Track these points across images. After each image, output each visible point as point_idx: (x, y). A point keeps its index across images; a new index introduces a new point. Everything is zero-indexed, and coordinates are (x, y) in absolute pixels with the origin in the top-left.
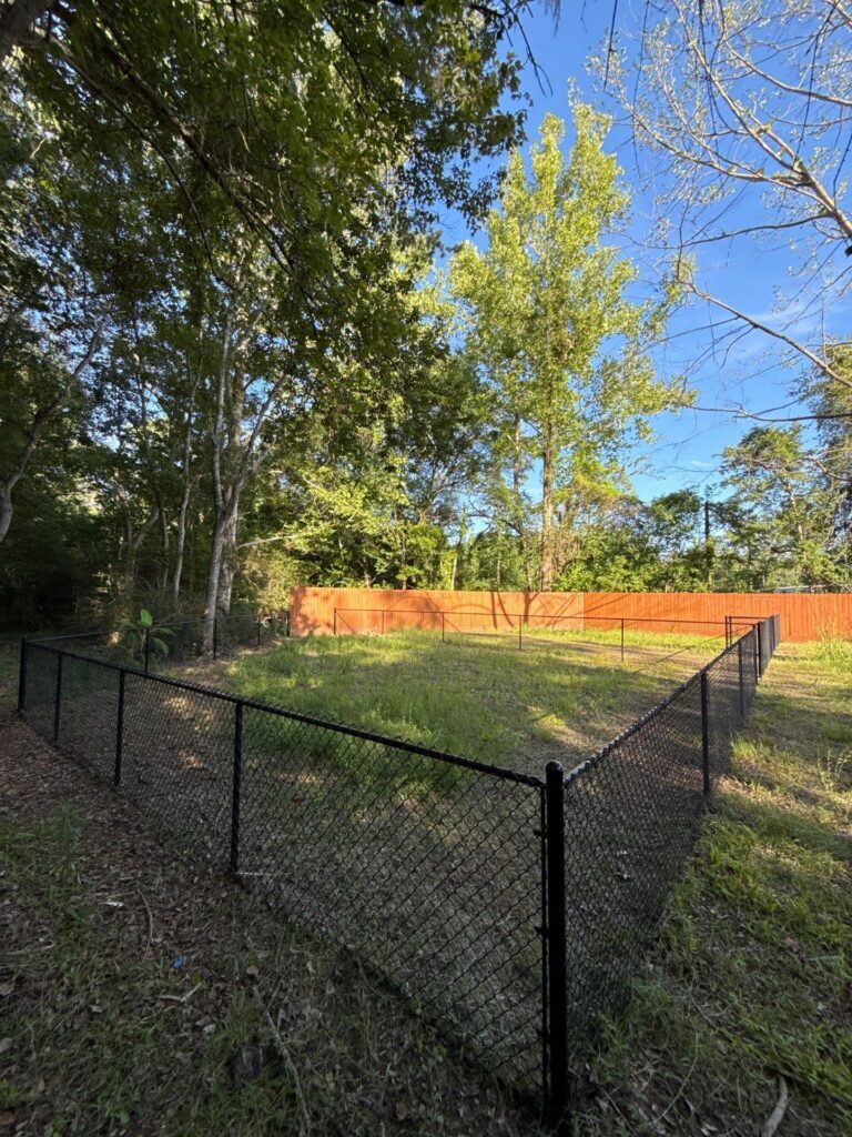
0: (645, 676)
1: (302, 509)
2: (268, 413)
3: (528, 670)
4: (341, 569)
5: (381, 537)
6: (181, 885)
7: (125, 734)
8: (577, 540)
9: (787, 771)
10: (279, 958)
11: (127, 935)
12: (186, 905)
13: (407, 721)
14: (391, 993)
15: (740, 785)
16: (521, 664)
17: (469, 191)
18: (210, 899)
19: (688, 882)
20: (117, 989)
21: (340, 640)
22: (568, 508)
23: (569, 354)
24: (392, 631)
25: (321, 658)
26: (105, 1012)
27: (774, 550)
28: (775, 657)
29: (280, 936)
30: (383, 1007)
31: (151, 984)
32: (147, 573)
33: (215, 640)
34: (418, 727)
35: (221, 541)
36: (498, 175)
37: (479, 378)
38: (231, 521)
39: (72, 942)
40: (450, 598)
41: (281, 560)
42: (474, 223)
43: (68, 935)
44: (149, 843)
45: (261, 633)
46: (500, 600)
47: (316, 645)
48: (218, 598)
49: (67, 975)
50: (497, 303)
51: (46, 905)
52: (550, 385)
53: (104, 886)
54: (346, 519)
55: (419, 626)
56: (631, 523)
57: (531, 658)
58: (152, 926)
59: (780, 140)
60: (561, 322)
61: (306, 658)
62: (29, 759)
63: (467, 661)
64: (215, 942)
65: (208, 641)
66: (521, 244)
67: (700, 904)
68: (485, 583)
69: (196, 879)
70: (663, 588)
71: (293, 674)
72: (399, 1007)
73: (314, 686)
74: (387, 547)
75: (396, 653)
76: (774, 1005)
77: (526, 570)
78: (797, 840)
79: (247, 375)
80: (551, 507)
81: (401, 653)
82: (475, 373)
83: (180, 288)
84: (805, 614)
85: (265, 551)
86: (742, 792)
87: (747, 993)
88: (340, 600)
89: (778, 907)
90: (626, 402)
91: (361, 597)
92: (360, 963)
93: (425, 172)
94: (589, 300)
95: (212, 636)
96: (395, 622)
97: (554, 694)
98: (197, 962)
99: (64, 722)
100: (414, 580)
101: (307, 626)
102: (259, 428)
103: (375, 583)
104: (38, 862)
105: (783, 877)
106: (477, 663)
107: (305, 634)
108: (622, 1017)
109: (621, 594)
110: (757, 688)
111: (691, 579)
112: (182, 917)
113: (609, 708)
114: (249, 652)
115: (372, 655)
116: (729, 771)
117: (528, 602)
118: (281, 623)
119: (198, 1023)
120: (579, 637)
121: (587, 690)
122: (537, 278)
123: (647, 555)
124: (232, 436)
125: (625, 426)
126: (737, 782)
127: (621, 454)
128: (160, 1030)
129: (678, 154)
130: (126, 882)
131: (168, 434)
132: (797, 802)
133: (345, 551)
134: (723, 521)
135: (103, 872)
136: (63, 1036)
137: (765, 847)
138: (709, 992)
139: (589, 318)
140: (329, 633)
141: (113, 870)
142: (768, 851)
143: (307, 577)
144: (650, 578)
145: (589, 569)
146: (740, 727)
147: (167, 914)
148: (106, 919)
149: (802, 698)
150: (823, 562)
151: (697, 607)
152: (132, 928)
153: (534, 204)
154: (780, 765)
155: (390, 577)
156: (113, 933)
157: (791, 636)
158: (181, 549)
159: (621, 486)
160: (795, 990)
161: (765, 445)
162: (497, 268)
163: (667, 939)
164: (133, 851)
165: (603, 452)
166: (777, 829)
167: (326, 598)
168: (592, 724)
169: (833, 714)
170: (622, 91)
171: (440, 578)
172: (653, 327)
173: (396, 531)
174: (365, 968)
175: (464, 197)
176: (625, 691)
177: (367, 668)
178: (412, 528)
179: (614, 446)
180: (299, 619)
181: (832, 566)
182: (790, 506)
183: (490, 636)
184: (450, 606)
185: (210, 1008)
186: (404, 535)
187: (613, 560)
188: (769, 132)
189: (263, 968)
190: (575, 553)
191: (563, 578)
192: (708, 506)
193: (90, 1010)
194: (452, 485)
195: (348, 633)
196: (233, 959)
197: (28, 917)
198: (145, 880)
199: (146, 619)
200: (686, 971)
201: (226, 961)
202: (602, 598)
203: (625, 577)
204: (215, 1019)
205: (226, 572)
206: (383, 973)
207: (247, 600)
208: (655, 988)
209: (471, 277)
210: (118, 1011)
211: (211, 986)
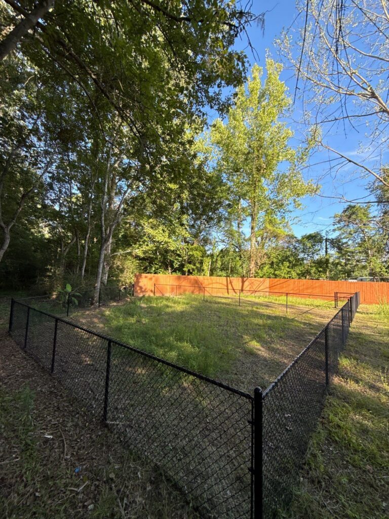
0: (298, 321)
1: (141, 237)
2: (127, 194)
3: (243, 316)
4: (158, 265)
5: (176, 251)
6: (79, 428)
7: (57, 345)
8: (266, 254)
9: (365, 374)
10: (125, 469)
11: (54, 454)
12: (82, 438)
13: (187, 342)
14: (178, 491)
15: (343, 380)
16: (240, 313)
17: (221, 102)
18: (93, 436)
19: (319, 432)
20: (48, 483)
21: (157, 299)
22: (262, 239)
23: (264, 170)
24: (181, 294)
25: (148, 307)
26: (42, 496)
27: (358, 261)
28: (358, 312)
29: (126, 457)
30: (174, 498)
31: (64, 481)
32: (70, 267)
33: (99, 298)
34: (192, 346)
35: (104, 252)
36: (234, 94)
37: (222, 180)
38: (108, 243)
39: (28, 457)
40: (208, 279)
41: (130, 260)
42: (222, 115)
43: (26, 454)
44: (66, 404)
45: (121, 294)
46: (230, 281)
47: (145, 301)
48: (102, 278)
49: (25, 476)
50: (231, 146)
51: (17, 437)
52: (255, 184)
53: (44, 427)
54: (161, 243)
55: (193, 292)
56: (291, 247)
57: (244, 310)
58: (66, 449)
59: (361, 77)
60: (260, 156)
61: (141, 308)
62: (13, 358)
63: (215, 311)
64: (96, 459)
65: (96, 299)
66: (243, 121)
67: (325, 445)
68: (224, 273)
69: (87, 424)
70: (306, 277)
71: (135, 316)
72: (181, 499)
73: (144, 322)
74: (179, 256)
75: (183, 306)
76: (361, 502)
77: (242, 267)
78: (371, 412)
79: (118, 177)
80: (254, 239)
81: (184, 306)
82: (221, 177)
83: (89, 139)
84: (371, 292)
85: (124, 256)
86: (343, 384)
87: (348, 496)
88: (157, 280)
89: (362, 448)
90: (289, 191)
91: (166, 278)
92: (163, 473)
93: (200, 92)
94: (274, 146)
95: (98, 296)
96: (182, 291)
97: (255, 329)
98: (86, 469)
99: (29, 339)
100: (191, 271)
101: (142, 292)
102: (123, 201)
103: (173, 272)
104: (14, 413)
105: (364, 431)
106: (220, 312)
107: (141, 295)
108: (288, 507)
109: (286, 280)
110: (350, 329)
111: (319, 273)
112: (80, 444)
113: (281, 337)
114: (115, 304)
115: (171, 307)
116: (338, 373)
117: (243, 282)
118: (130, 289)
119: (86, 504)
120: (266, 300)
121: (271, 328)
122: (250, 136)
123: (299, 262)
124: (110, 205)
125: (289, 202)
126: (341, 378)
127: (287, 215)
128: (67, 507)
129: (315, 83)
130: (55, 424)
131: (81, 203)
132: (370, 390)
133: (160, 256)
134: (334, 247)
135: (44, 419)
136: (22, 509)
137: (355, 415)
138: (330, 494)
139: (273, 154)
140: (152, 295)
141: (49, 418)
142: (357, 416)
143: (142, 268)
144: (300, 272)
145: (271, 267)
146: (343, 349)
147: (73, 442)
148: (44, 445)
149: (371, 335)
150: (380, 267)
151: (321, 286)
152: (56, 450)
153: (249, 103)
154: (362, 370)
155: (180, 269)
156: (47, 452)
157: (365, 302)
158: (86, 256)
159: (287, 230)
160: (371, 494)
161: (353, 213)
162: (232, 131)
163: (309, 464)
164: (58, 408)
165: (279, 214)
166: (361, 405)
167: (151, 279)
168: (273, 345)
169: (386, 343)
170: (290, 54)
171: (203, 270)
172: (302, 158)
173: (183, 248)
174: (166, 477)
175: (219, 104)
176: (288, 328)
177: (169, 314)
178: (191, 247)
179: (284, 211)
180: (138, 288)
181: (384, 269)
182: (365, 241)
183: (225, 298)
184: (207, 283)
185: (92, 496)
186: (187, 250)
187: (282, 264)
188: (357, 73)
189: (117, 474)
190: (265, 260)
191: (259, 271)
192: (327, 240)
193: (35, 495)
194: (210, 227)
195: (161, 295)
196: (103, 469)
197: (8, 443)
198: (64, 424)
199: (69, 288)
200: (319, 482)
201: (100, 469)
202: (277, 281)
203: (288, 272)
204: (93, 501)
205: (106, 266)
206: (174, 479)
207: (115, 278)
208: (304, 491)
209: (220, 135)
210: (48, 496)
211: (92, 483)
